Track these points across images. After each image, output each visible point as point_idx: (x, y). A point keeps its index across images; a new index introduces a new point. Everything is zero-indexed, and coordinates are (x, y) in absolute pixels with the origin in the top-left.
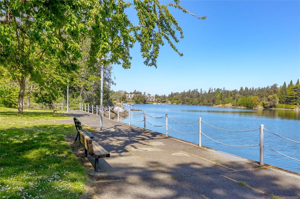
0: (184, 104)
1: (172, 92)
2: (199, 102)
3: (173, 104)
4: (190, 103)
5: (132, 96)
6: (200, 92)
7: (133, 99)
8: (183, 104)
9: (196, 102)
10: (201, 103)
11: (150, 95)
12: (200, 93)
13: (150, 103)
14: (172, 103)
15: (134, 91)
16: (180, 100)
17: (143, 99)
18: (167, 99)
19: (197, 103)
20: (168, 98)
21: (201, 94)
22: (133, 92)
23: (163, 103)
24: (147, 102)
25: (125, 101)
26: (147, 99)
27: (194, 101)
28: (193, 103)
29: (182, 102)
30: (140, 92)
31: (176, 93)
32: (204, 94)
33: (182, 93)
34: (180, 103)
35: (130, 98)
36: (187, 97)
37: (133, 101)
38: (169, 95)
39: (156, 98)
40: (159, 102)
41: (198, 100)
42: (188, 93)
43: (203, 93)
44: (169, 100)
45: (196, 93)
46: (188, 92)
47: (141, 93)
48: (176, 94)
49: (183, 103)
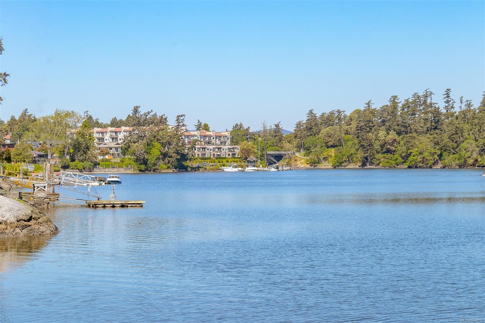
0: (372, 163)
1: (311, 112)
2: (440, 156)
3: (320, 166)
4: (400, 160)
5: (121, 136)
6: (441, 106)
7: (125, 150)
8: (364, 164)
9: (426, 154)
10: (448, 159)
11: (206, 127)
12: (444, 111)
13: (208, 165)
14: (314, 163)
15: (131, 113)
16: (350, 147)
17: (171, 151)
18: (287, 145)
19: (431, 160)
20: (295, 142)
21: (447, 116)
22: (124, 119)
23: (270, 163)
24: (195, 165)
25: (87, 164)
26: (193, 147)
27: (414, 151)
28: (411, 158)
29: (360, 154)
30: (159, 115)
31: (332, 113)
32: (464, 113)
33: (358, 112)
34: (350, 159)
35: (113, 145)
36: (382, 133)
37: (127, 161)
38: (299, 125)
39: (234, 142)
40: (252, 158)
41: (437, 144)
42: (385, 114)
43: (457, 110)
44: (299, 147)
45: (426, 113)
46: (384, 109)
47: (163, 121)
48: (328, 120)
49: (366, 158)
